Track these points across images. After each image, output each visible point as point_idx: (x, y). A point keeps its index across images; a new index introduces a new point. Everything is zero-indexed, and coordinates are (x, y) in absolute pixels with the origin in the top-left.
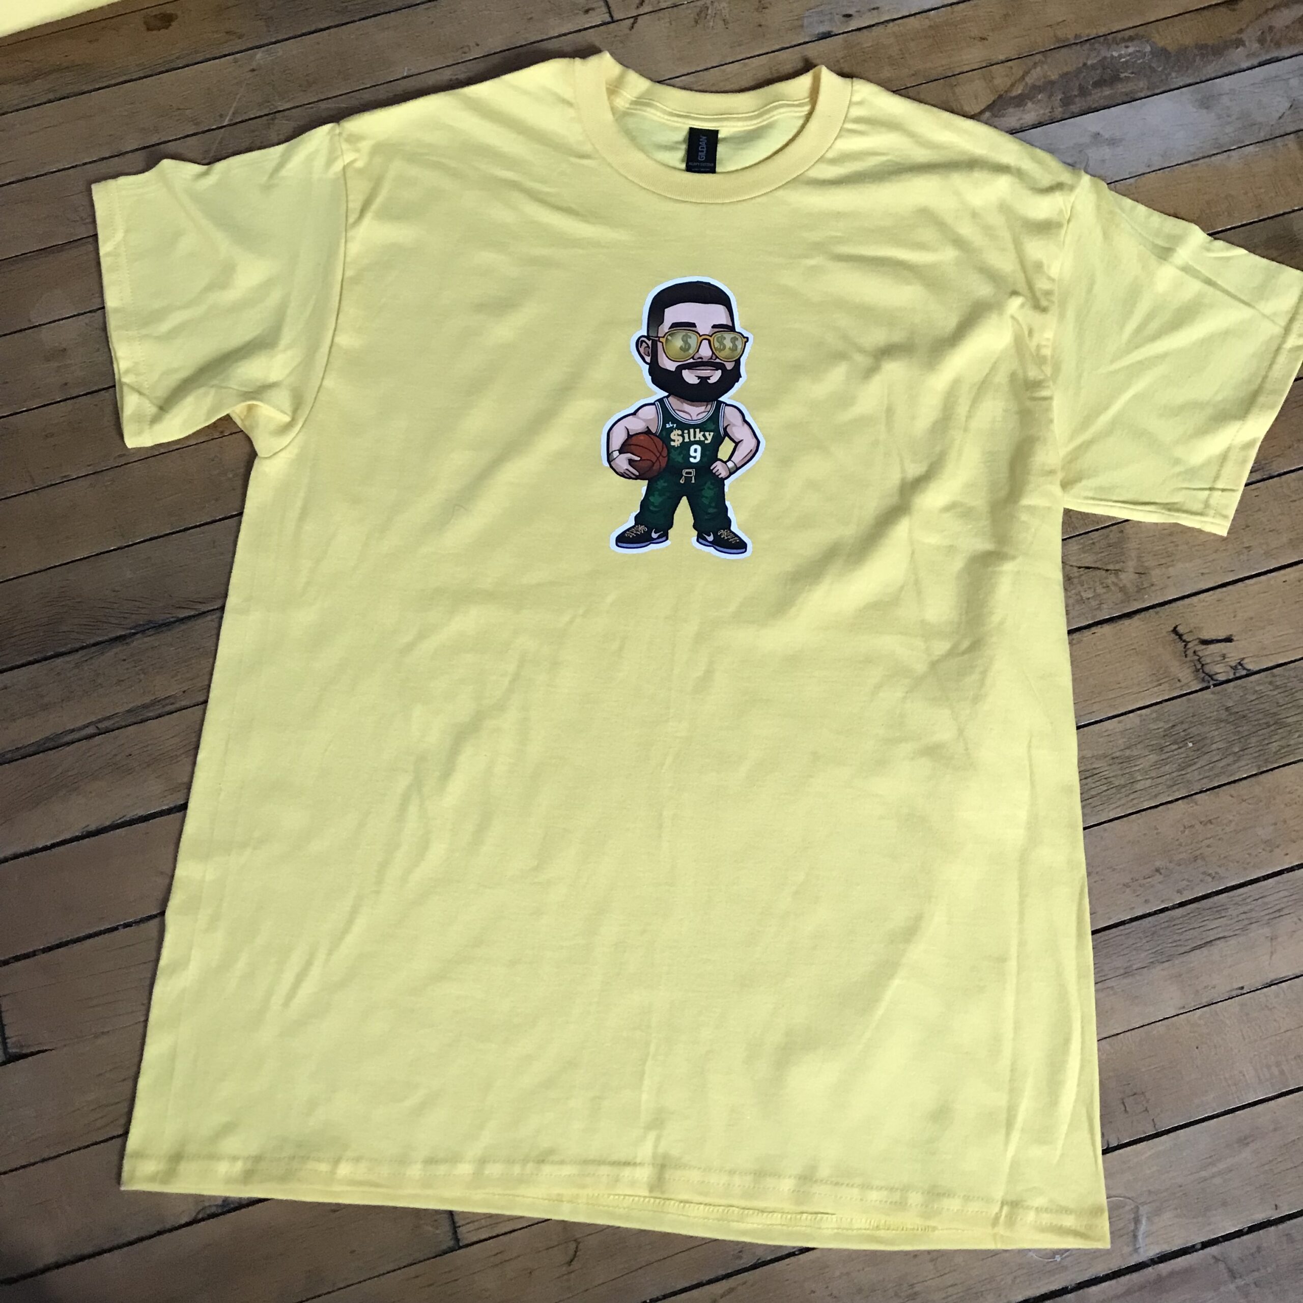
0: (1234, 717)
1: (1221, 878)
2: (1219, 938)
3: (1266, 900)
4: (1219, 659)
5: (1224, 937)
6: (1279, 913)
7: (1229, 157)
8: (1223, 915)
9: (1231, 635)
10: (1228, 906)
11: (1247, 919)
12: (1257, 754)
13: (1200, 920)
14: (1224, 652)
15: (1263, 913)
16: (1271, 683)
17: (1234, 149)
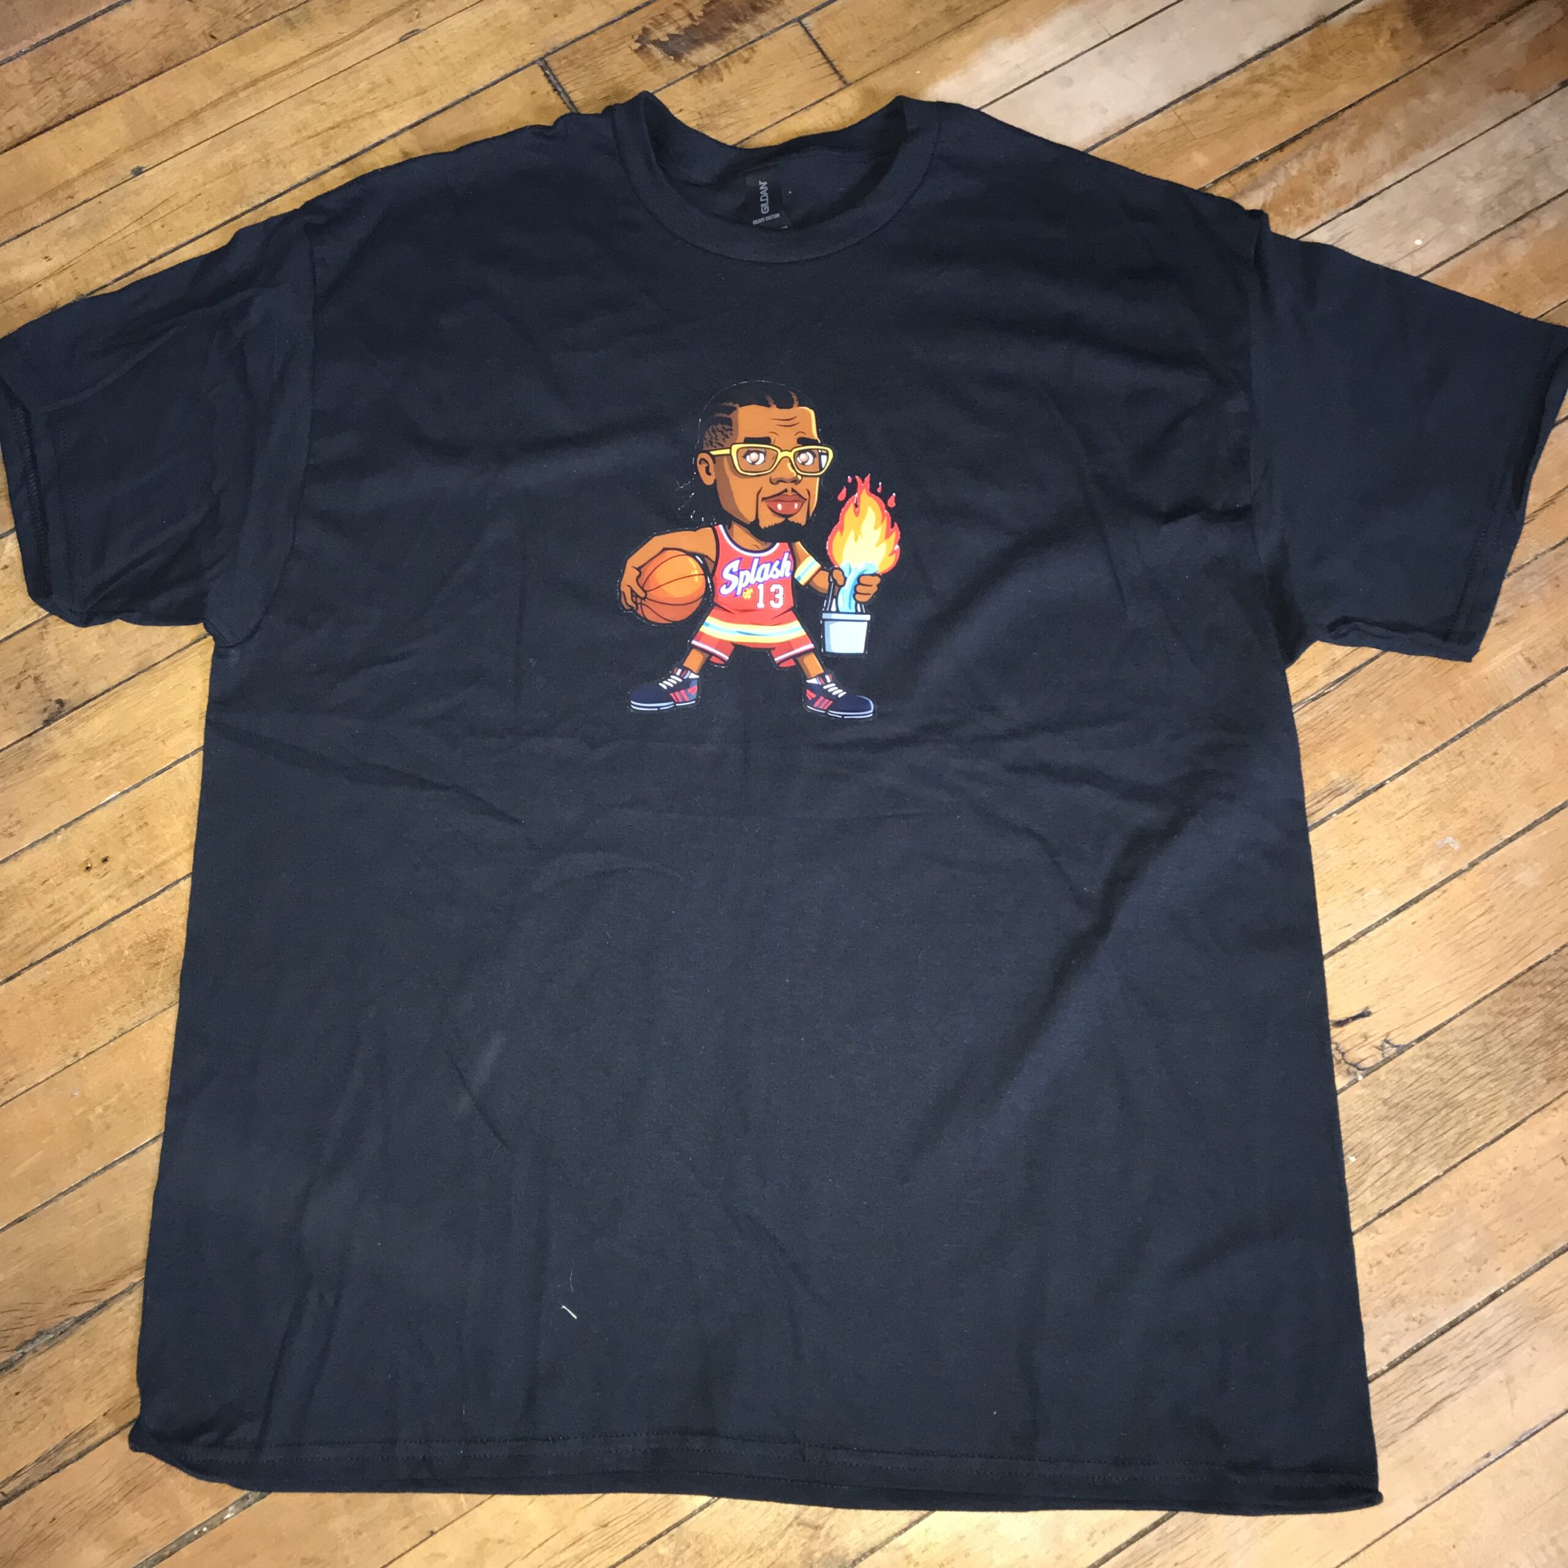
0: (1396, 1110)
1: (1429, 1320)
2: (1445, 1399)
3: (1489, 1334)
4: (1360, 1041)
5: (1451, 1396)
6: (1508, 1348)
8: (1443, 1367)
9: (1367, 1008)
10: (1446, 1354)
11: (1472, 1365)
12: (1434, 1151)
13: (1418, 1380)
14: (1364, 1030)
15: (1489, 1352)
16: (1428, 1056)
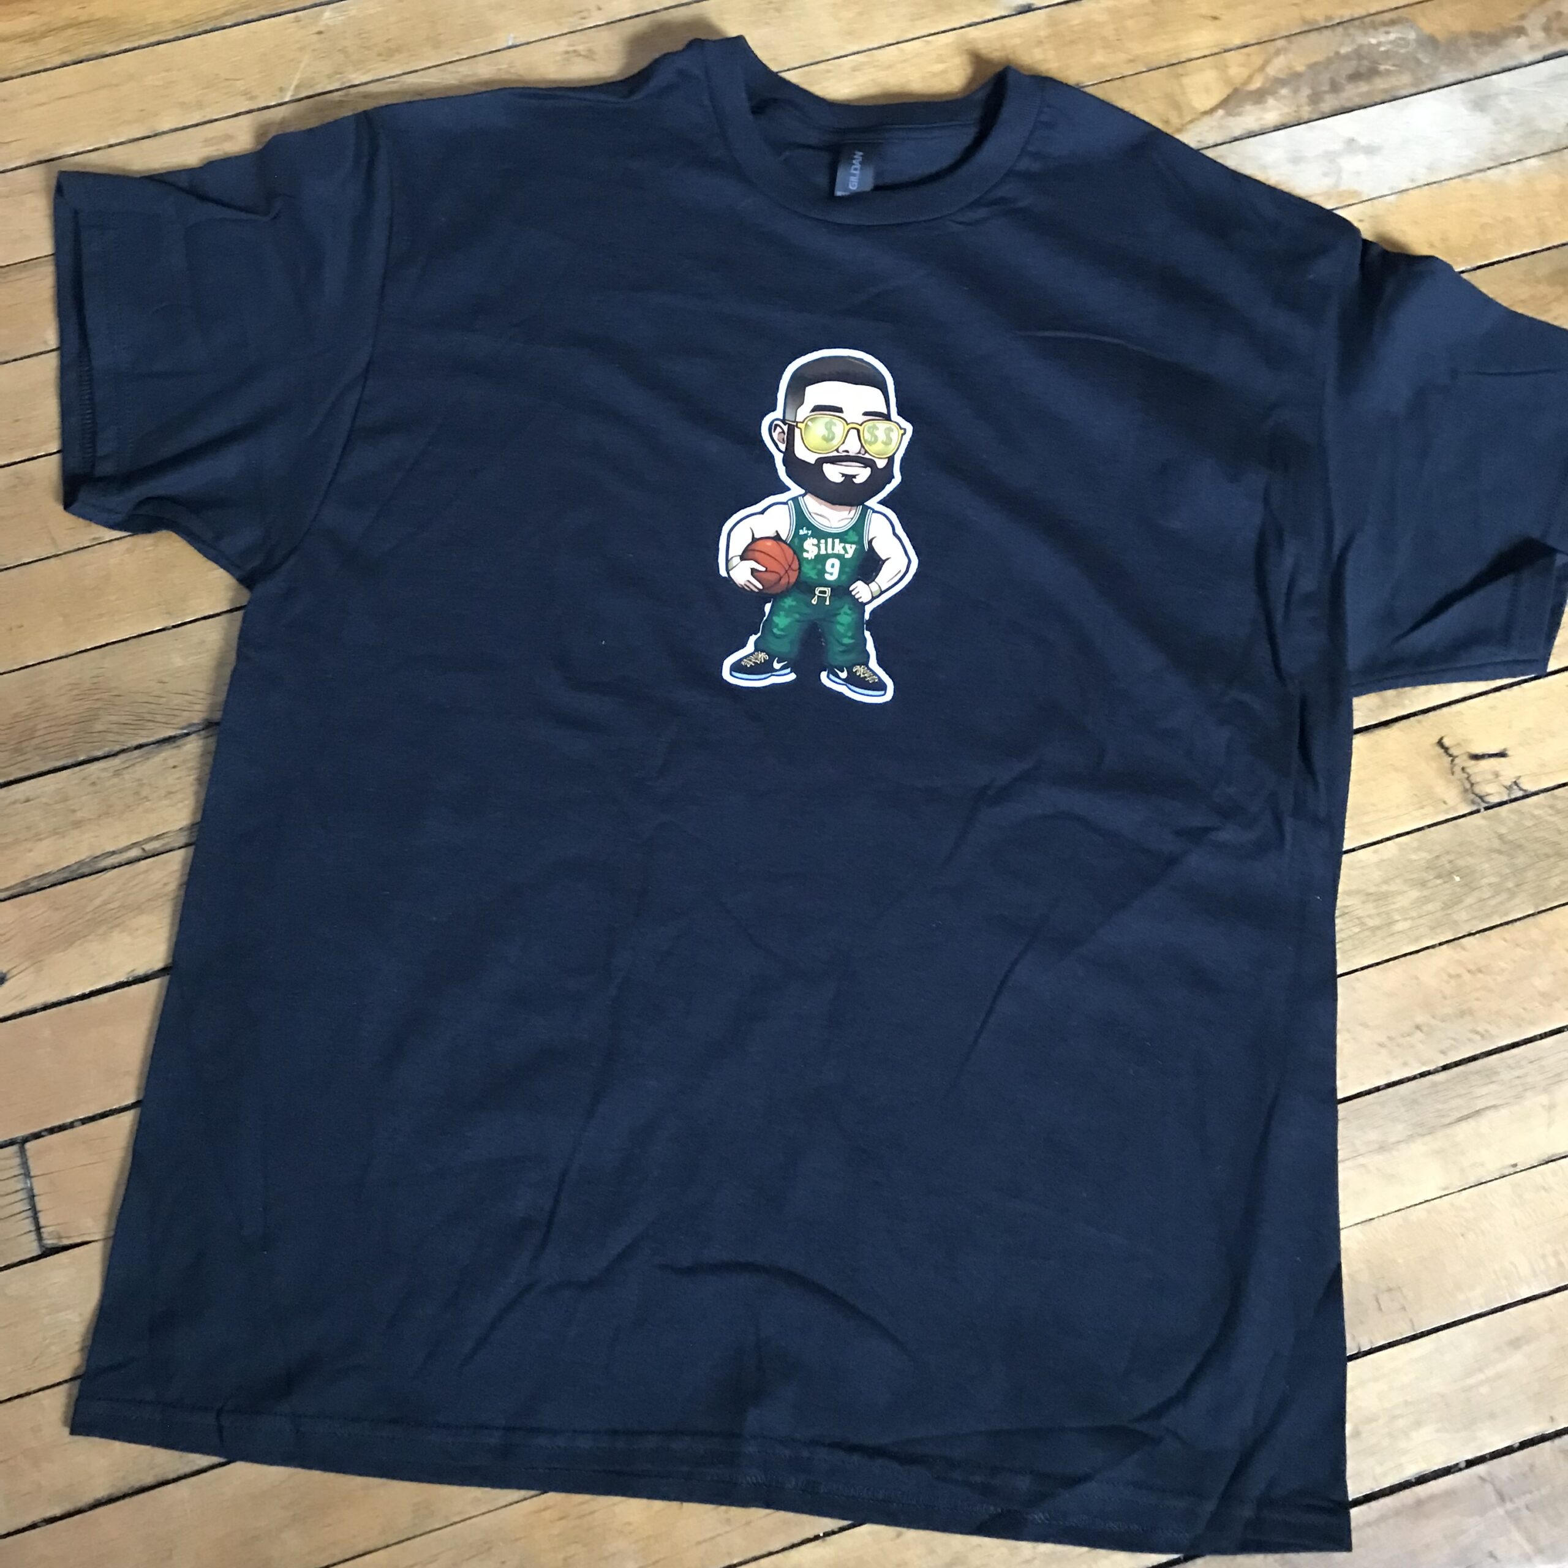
0: (1508, 847)
1: (1491, 1036)
2: (1489, 1108)
3: (1543, 1062)
4: (1491, 777)
5: (1495, 1106)
7: (1508, 171)
8: (1495, 1080)
9: (1505, 749)
10: (1501, 1069)
11: (1521, 1085)
12: (1535, 891)
13: (1468, 1086)
14: (1497, 769)
15: (1540, 1078)
16: (1552, 807)
17: (1514, 162)
